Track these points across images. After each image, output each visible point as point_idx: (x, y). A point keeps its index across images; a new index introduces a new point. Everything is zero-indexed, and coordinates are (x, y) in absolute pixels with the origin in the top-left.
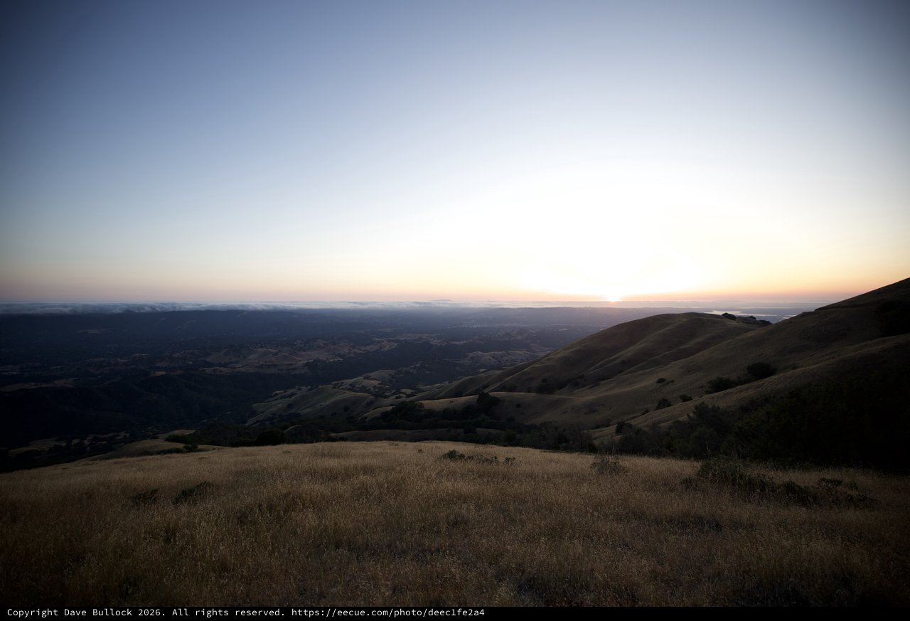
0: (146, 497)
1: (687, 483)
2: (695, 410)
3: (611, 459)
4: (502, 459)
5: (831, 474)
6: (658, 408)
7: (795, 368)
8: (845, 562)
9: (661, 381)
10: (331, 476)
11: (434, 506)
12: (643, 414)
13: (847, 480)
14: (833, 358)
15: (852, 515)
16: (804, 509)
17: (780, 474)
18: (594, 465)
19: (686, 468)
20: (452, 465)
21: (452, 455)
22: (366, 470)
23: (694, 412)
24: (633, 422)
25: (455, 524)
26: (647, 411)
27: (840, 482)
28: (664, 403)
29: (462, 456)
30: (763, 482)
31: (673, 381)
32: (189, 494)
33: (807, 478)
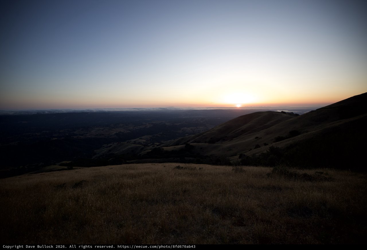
0: (62, 186)
1: (268, 175)
2: (269, 149)
3: (239, 167)
4: (198, 168)
5: (319, 170)
6: (255, 148)
7: (308, 132)
8: (324, 198)
9: (257, 138)
10: (132, 176)
11: (176, 185)
12: (249, 151)
13: (325, 172)
14: (322, 128)
15: (326, 184)
16: (310, 182)
17: (302, 171)
18: (233, 169)
19: (268, 170)
20: (180, 171)
21: (178, 167)
22: (146, 174)
23: (269, 150)
24: (245, 154)
25: (185, 191)
26: (251, 150)
27: (322, 173)
28: (258, 146)
29: (182, 168)
30: (295, 173)
31: (261, 138)
32: (78, 184)
33: (311, 172)
